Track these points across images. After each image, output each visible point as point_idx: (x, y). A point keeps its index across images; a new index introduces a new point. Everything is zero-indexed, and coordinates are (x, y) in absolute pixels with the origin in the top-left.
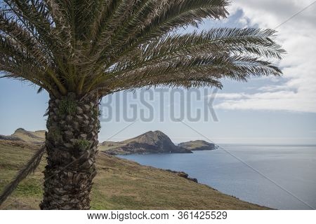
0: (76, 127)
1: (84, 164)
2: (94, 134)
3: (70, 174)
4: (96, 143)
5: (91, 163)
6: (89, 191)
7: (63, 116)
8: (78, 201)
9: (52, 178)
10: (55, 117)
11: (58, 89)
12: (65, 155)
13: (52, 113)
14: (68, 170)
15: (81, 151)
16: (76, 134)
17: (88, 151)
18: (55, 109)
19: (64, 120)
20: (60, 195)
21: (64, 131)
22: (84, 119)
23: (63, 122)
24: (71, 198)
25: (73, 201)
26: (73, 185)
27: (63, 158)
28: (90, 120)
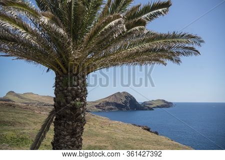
0: (74, 94)
1: (79, 117)
2: (84, 98)
3: (70, 123)
4: (85, 104)
5: (83, 116)
6: (82, 133)
7: (66, 88)
8: (75, 139)
9: (60, 126)
10: (61, 88)
11: (62, 71)
12: (68, 112)
13: (58, 86)
14: (69, 121)
15: (77, 109)
16: (74, 99)
17: (81, 109)
18: (60, 83)
19: (66, 90)
20: (65, 136)
21: (66, 96)
22: (78, 89)
23: (65, 91)
24: (71, 137)
25: (72, 139)
26: (72, 130)
27: (67, 113)
28: (81, 89)
